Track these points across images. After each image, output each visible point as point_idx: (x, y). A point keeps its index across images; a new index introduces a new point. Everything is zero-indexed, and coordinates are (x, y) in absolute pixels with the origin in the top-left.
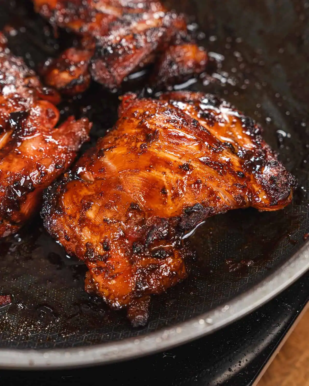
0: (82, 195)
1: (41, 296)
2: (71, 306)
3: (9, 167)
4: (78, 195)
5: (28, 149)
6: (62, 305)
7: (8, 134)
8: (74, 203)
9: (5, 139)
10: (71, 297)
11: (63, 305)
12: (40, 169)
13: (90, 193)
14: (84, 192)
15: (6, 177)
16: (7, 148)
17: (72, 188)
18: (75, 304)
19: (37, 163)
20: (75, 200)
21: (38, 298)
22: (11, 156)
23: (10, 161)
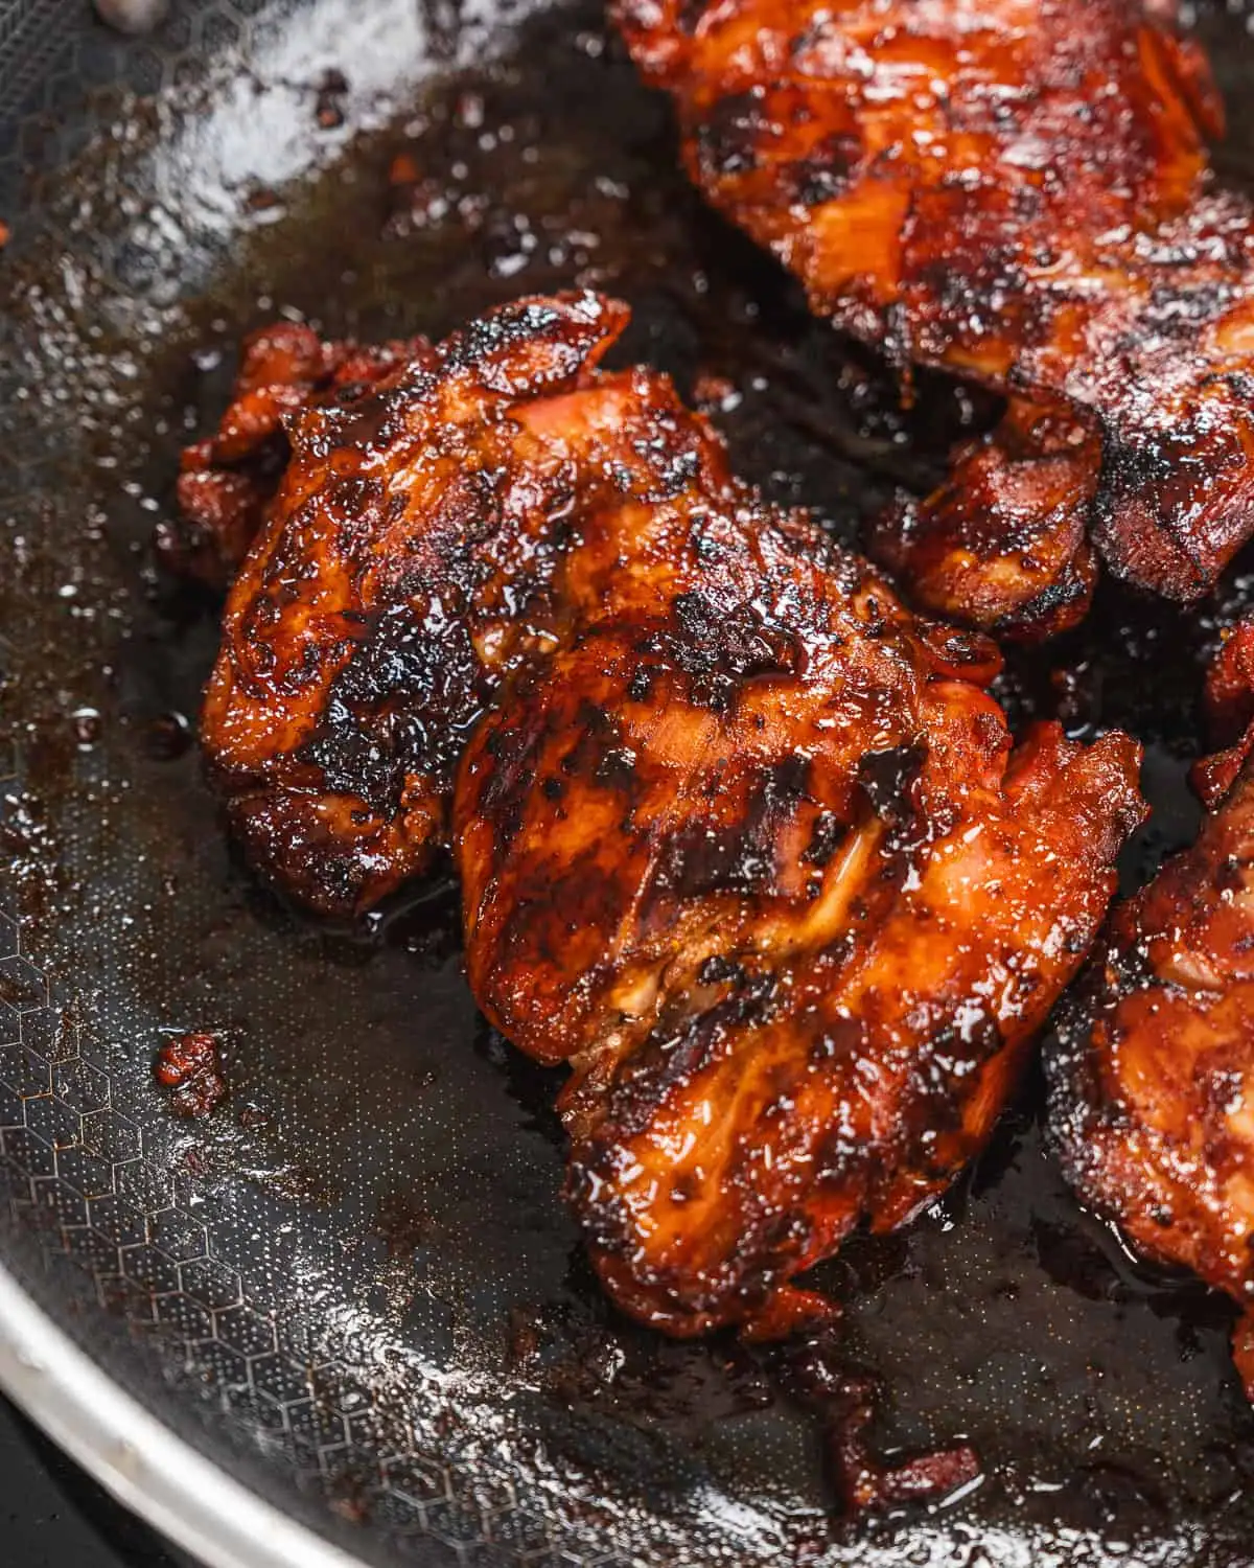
0: (1191, 1048)
1: (1080, 1431)
2: (1199, 1459)
3: (901, 972)
4: (1173, 1051)
5: (950, 890)
6: (1163, 1460)
7: (865, 840)
8: (1170, 1085)
9: (857, 861)
10: (1190, 1422)
11: (1171, 1458)
12: (1012, 962)
13: (1220, 1039)
14: (1195, 1036)
15: (898, 1014)
16: (876, 896)
17: (1141, 1022)
18: (1212, 1449)
19: (997, 941)
20: (1170, 1071)
21: (1070, 1438)
22: (897, 927)
23: (900, 949)
